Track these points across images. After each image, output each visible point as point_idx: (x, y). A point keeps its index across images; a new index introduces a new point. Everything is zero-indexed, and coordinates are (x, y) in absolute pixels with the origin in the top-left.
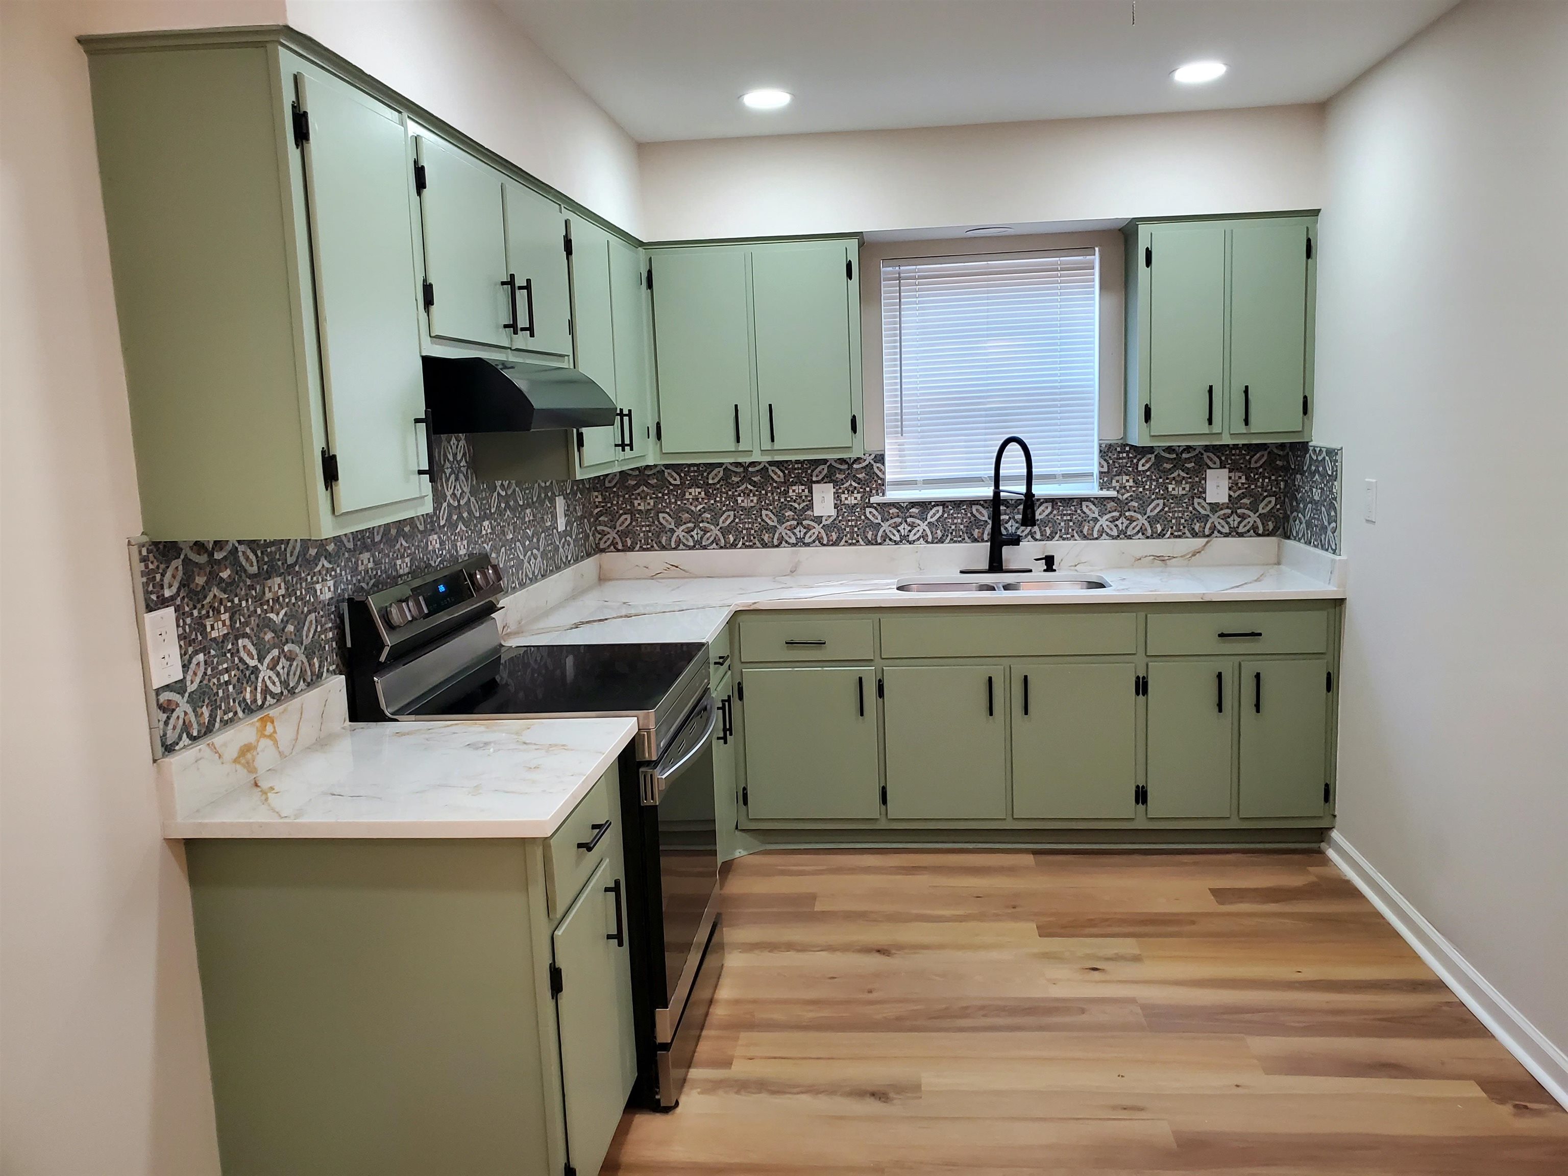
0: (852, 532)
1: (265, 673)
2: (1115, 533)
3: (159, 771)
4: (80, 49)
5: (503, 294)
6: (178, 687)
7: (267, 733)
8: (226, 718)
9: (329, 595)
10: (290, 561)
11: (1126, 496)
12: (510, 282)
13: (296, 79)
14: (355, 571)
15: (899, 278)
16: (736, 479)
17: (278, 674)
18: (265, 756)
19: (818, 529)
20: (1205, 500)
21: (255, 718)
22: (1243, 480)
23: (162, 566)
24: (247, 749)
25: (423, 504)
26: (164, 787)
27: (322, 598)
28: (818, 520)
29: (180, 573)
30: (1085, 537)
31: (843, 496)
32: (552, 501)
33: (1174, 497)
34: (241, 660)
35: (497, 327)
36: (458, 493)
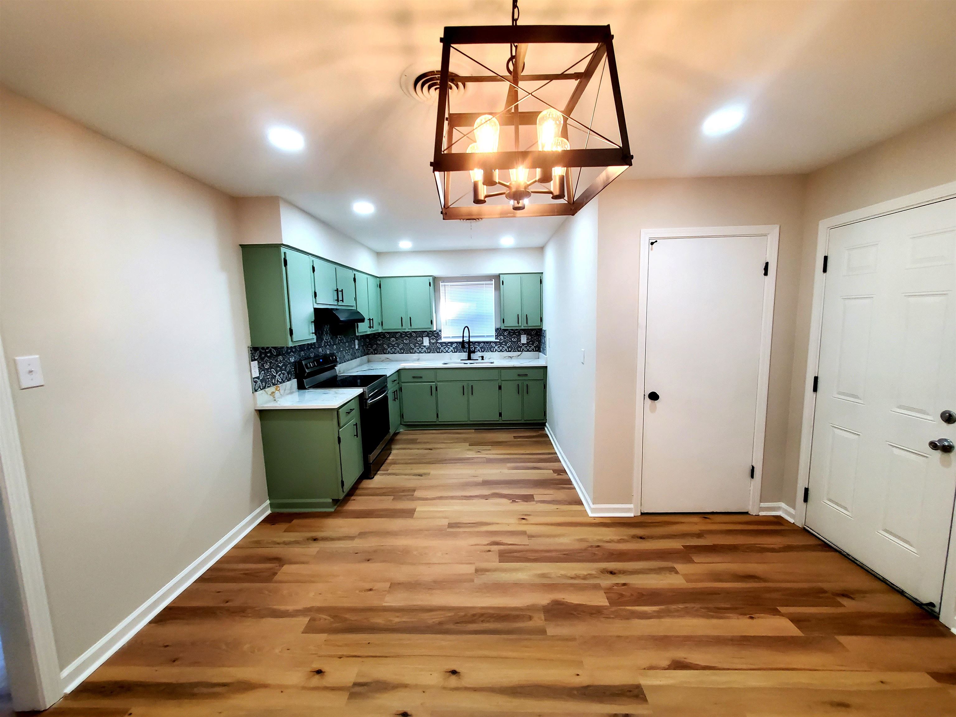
0: (433, 350)
1: (277, 377)
2: (499, 350)
3: (254, 395)
4: (240, 246)
5: (336, 293)
6: (258, 378)
7: (278, 390)
8: (268, 386)
9: (293, 361)
10: (284, 352)
11: (502, 341)
12: (337, 290)
13: (285, 253)
14: (300, 356)
15: (445, 286)
16: (403, 336)
17: (281, 377)
18: (277, 394)
19: (425, 349)
20: (521, 342)
21: (275, 386)
22: (530, 337)
23: (255, 352)
24: (273, 393)
25: (314, 340)
26: (255, 399)
27: (291, 361)
28: (425, 346)
29: (259, 354)
30: (492, 352)
31: (431, 340)
32: (354, 341)
33: (513, 342)
34: (272, 373)
35: (334, 300)
36: (327, 339)
